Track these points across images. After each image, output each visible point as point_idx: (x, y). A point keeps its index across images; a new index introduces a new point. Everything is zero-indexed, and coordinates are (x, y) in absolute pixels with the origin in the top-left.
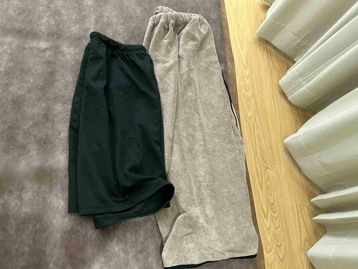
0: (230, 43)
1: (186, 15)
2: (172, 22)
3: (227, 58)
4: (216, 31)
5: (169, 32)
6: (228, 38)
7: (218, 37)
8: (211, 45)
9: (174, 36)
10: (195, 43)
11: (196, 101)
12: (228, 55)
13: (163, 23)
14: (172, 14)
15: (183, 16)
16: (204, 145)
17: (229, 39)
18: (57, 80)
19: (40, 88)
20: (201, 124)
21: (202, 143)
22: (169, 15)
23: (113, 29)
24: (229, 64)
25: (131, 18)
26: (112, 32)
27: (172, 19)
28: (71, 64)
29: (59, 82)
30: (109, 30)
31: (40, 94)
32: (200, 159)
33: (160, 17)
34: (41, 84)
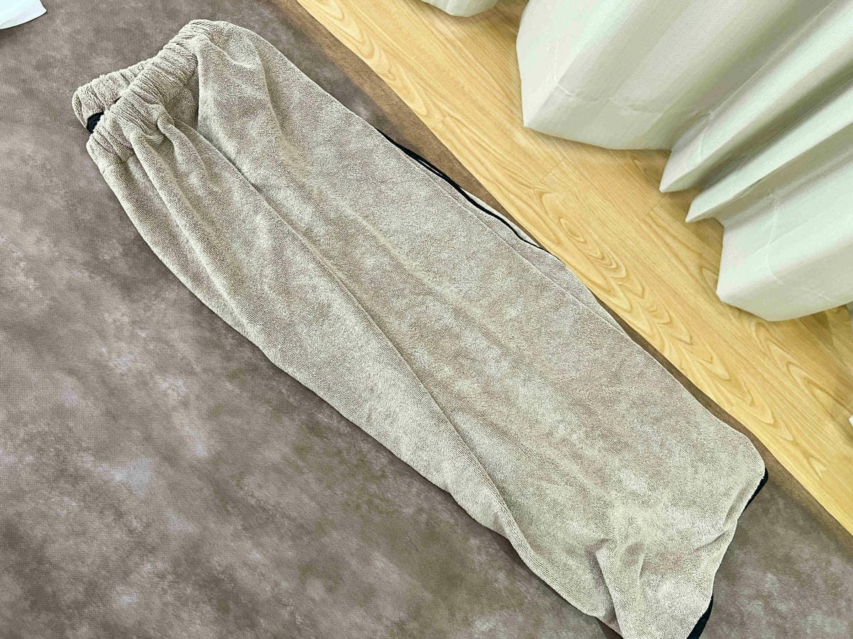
0: (320, 27)
1: (169, 57)
2: (157, 111)
3: (351, 74)
4: (266, 24)
5: (176, 148)
6: (305, 18)
7: (284, 38)
8: (296, 81)
9: (193, 139)
10: (262, 117)
11: (398, 266)
12: (346, 65)
13: (140, 140)
14: (138, 90)
15: (165, 65)
16: (506, 352)
17: (307, 16)
18: (45, 541)
19: (27, 604)
20: (457, 312)
21: (495, 352)
22: (130, 99)
23: (22, 264)
24: (367, 89)
25: (30, 187)
26: (27, 273)
27: (150, 102)
28: (28, 465)
29: (54, 542)
30: (14, 275)
31: (44, 617)
32: (522, 390)
33: (116, 126)
34: (19, 592)
